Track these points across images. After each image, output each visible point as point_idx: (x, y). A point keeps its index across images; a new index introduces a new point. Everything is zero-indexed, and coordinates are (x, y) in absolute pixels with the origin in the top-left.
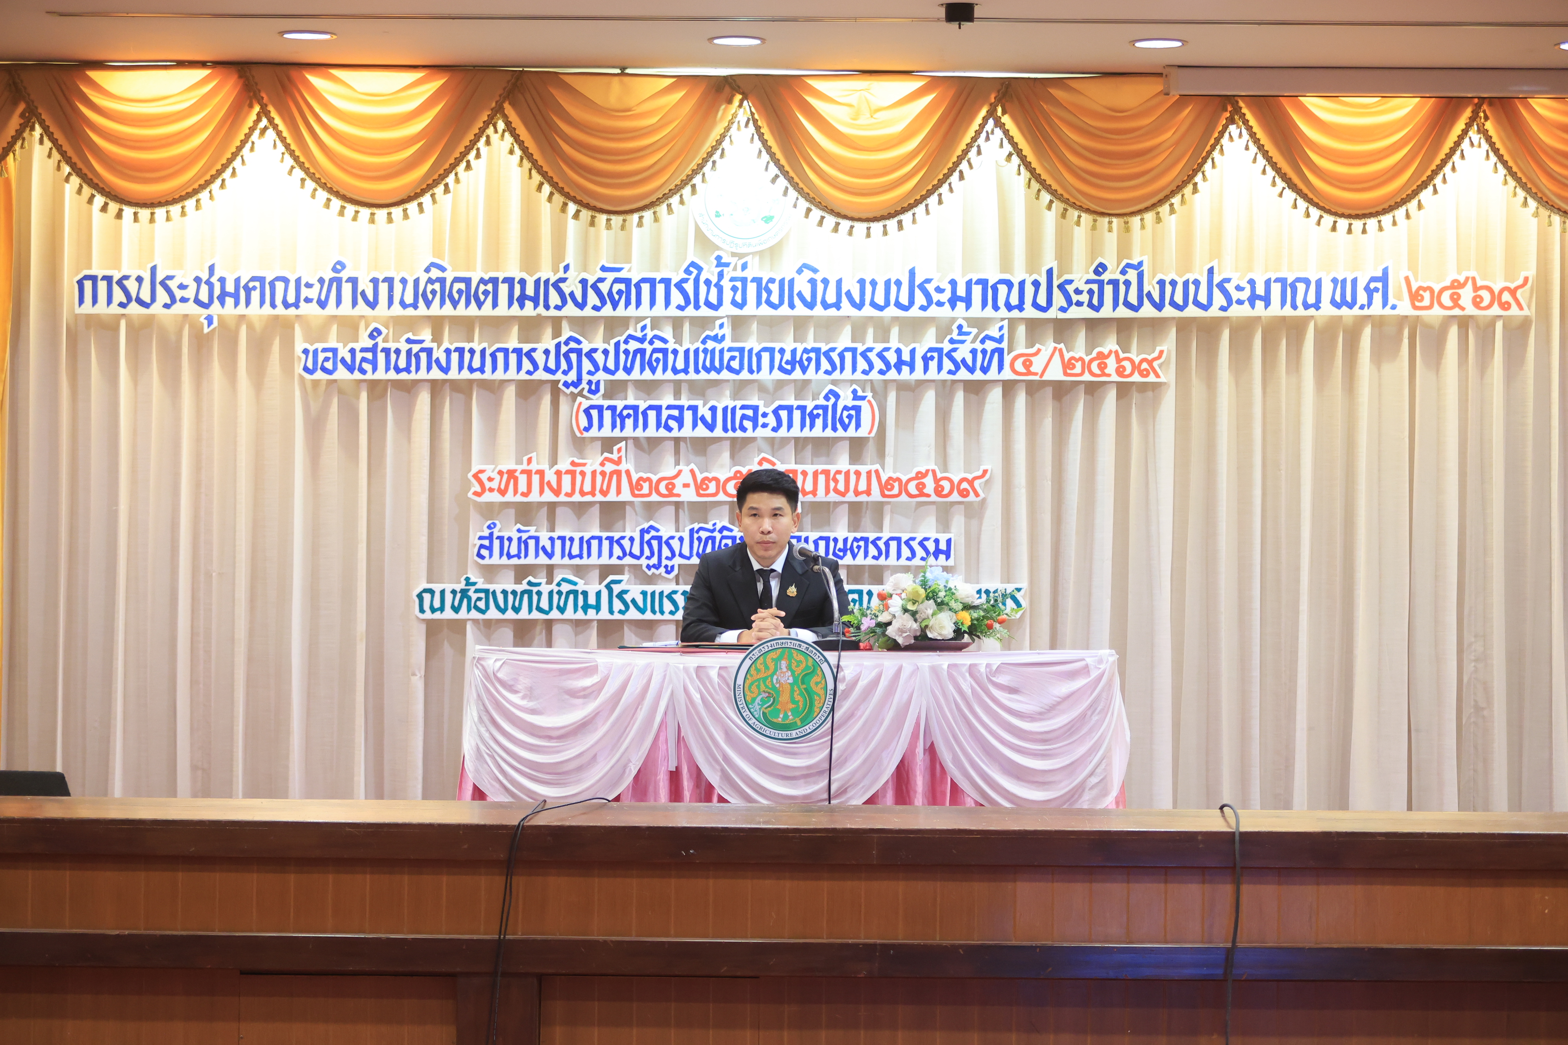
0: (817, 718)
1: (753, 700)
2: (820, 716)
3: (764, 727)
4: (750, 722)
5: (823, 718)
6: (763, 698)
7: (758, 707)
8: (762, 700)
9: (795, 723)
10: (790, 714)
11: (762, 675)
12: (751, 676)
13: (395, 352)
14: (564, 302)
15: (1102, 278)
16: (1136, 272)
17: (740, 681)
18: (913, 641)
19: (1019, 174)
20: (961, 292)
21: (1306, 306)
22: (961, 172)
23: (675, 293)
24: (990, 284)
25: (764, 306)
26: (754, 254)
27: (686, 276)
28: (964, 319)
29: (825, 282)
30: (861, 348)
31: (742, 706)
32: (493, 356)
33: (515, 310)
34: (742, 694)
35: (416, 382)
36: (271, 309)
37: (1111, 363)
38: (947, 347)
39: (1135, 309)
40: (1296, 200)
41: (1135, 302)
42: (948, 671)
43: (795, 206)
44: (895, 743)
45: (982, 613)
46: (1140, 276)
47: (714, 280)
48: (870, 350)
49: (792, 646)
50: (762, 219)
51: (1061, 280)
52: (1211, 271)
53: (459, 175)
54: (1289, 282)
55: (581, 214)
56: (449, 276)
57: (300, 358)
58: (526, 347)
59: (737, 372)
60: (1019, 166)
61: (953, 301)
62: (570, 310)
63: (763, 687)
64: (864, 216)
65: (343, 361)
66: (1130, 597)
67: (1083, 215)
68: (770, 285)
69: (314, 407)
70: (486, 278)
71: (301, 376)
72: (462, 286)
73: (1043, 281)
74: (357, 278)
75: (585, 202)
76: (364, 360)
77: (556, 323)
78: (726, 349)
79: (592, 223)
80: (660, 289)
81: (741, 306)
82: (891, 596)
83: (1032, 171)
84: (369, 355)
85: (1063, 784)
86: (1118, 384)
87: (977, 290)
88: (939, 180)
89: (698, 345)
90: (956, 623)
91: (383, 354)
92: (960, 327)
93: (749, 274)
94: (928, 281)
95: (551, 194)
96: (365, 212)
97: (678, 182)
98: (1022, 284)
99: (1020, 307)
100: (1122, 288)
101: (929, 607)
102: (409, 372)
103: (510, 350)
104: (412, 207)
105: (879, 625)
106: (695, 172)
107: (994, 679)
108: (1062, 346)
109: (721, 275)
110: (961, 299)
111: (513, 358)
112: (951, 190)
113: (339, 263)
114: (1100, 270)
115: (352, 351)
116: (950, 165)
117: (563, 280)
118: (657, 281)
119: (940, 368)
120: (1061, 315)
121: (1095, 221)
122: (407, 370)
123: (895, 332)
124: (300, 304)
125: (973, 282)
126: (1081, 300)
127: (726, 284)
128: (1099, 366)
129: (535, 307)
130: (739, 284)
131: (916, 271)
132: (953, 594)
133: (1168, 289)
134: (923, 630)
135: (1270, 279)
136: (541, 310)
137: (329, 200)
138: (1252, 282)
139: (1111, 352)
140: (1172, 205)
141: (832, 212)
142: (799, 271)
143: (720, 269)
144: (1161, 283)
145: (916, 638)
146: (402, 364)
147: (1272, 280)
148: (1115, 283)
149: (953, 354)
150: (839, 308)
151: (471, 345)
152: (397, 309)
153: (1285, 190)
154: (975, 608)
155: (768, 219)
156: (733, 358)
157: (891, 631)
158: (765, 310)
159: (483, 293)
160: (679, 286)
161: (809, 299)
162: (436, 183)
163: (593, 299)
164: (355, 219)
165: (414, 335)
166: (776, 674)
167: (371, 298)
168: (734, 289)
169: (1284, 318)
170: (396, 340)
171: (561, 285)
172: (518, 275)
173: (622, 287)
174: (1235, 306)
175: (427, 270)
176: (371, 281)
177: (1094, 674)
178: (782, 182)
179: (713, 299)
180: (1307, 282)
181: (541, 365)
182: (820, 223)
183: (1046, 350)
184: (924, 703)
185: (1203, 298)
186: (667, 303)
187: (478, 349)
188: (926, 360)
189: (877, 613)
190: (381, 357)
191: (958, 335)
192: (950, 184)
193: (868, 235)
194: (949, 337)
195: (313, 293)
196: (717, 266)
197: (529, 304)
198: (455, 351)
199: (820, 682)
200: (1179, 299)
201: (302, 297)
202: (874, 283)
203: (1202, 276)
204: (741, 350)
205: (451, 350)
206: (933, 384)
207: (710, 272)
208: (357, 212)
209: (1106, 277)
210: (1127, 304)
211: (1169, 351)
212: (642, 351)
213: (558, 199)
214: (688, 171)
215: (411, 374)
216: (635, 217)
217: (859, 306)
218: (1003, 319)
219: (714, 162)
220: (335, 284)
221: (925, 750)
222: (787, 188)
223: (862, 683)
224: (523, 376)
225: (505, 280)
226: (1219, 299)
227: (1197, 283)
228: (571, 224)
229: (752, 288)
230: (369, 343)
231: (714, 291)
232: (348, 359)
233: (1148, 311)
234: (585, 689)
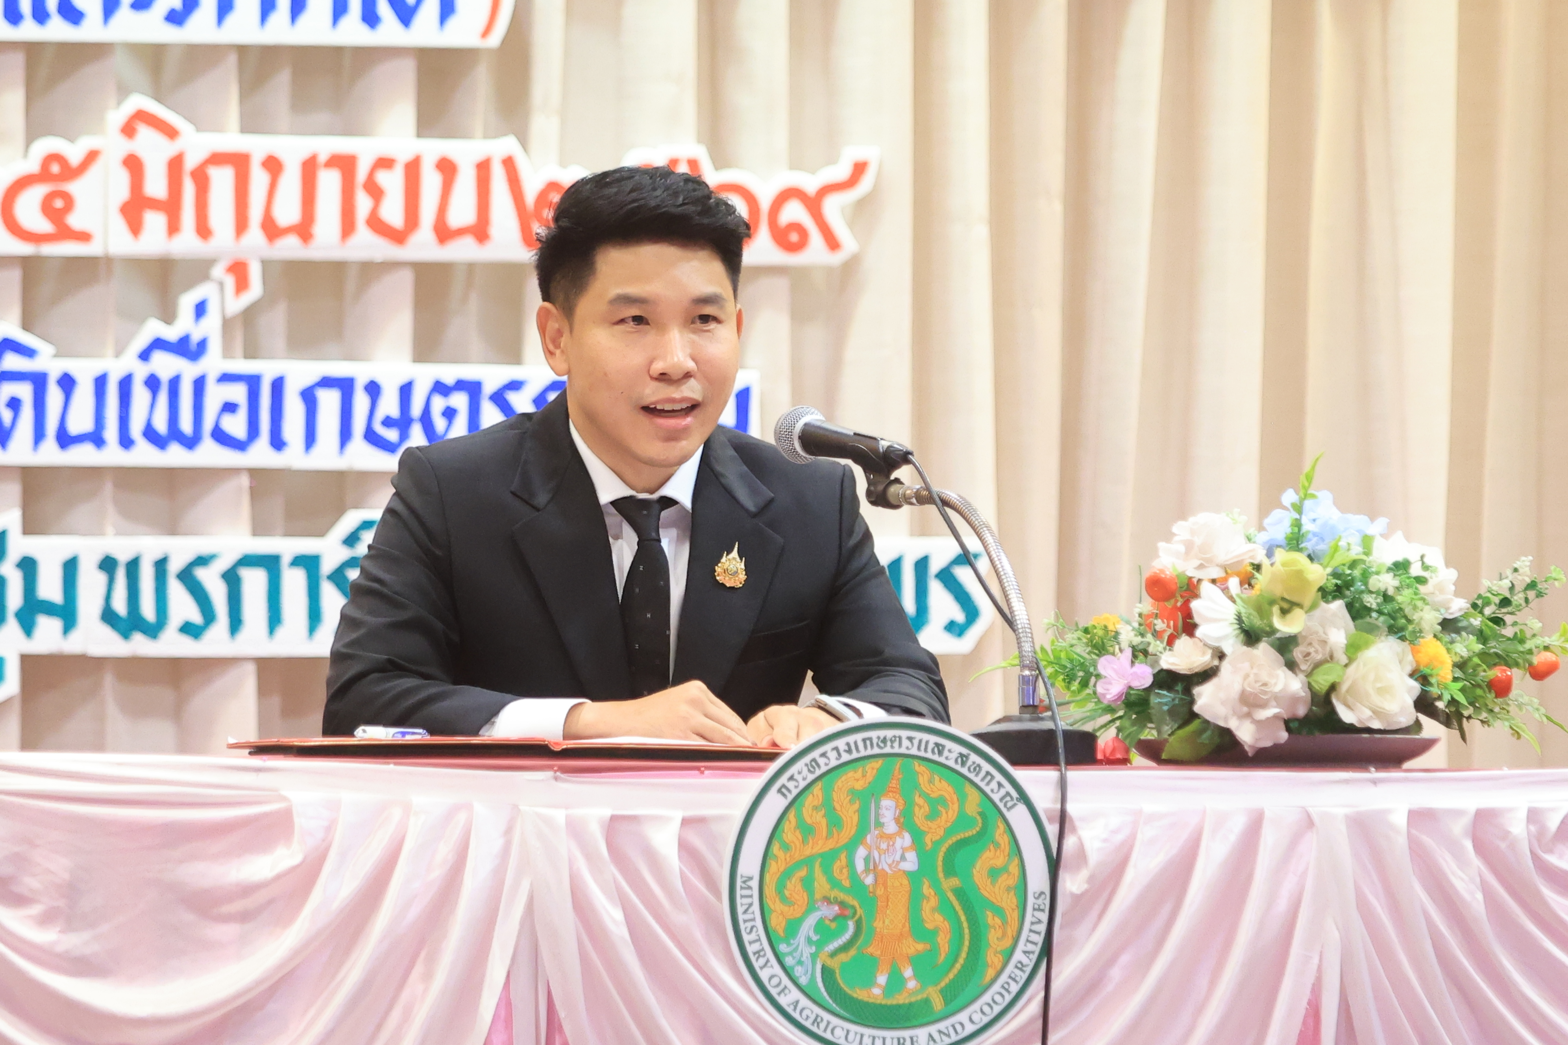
0: (996, 987)
1: (793, 927)
2: (1004, 978)
3: (826, 1016)
4: (783, 1001)
5: (1015, 988)
6: (822, 920)
7: (807, 952)
8: (819, 927)
9: (927, 1001)
10: (908, 972)
11: (819, 846)
12: (786, 847)
17: (750, 865)
18: (1284, 736)
31: (756, 947)
34: (756, 907)
42: (1408, 833)
45: (1474, 645)
49: (914, 751)
63: (821, 885)
82: (1191, 586)
90: (1418, 677)
101: (1334, 623)
105: (1164, 680)
107: (1552, 859)
134: (1323, 699)
145: (1288, 724)
157: (1209, 702)
166: (863, 842)
184: (1333, 936)
189: (1151, 642)
199: (1005, 869)
234: (247, 890)
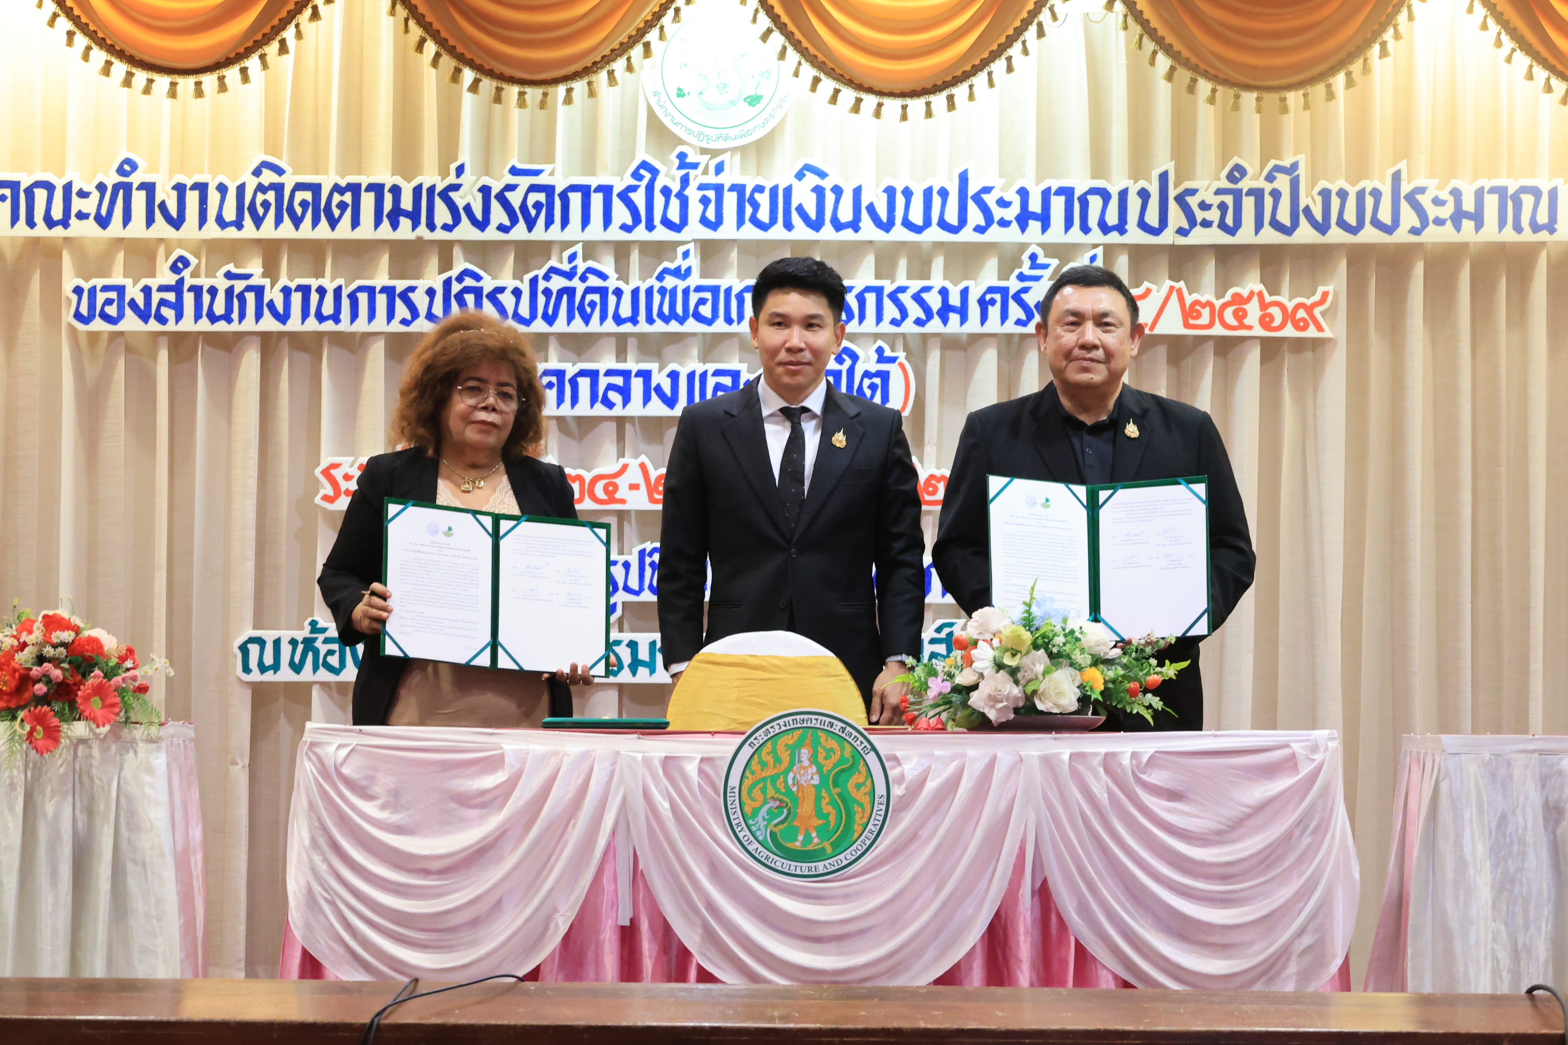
0: (859, 842)
1: (756, 812)
2: (863, 837)
3: (772, 856)
4: (750, 848)
5: (868, 843)
6: (771, 808)
7: (763, 824)
8: (769, 812)
9: (823, 849)
10: (814, 835)
11: (769, 772)
12: (753, 773)
13: (209, 291)
14: (457, 220)
15: (1239, 186)
16: (1288, 178)
17: (734, 781)
18: (1012, 716)
19: (1126, 28)
20: (1035, 206)
21: (1536, 227)
22: (1040, 25)
23: (618, 207)
24: (1077, 194)
25: (748, 226)
26: (733, 150)
27: (634, 182)
28: (1039, 245)
29: (838, 191)
30: (889, 287)
31: (737, 821)
32: (353, 297)
33: (385, 231)
34: (737, 802)
35: (240, 336)
36: (28, 228)
37: (1253, 310)
38: (1014, 285)
39: (1288, 231)
40: (1531, 67)
41: (1287, 222)
42: (1070, 764)
43: (796, 74)
44: (984, 883)
45: (1121, 671)
46: (1295, 185)
47: (675, 187)
48: (902, 289)
50: (745, 100)
51: (1180, 190)
52: (1397, 177)
53: (301, 27)
54: (1510, 192)
55: (481, 84)
56: (289, 181)
57: (69, 301)
58: (401, 285)
59: (709, 322)
60: (1125, 16)
61: (1023, 219)
62: (466, 231)
63: (771, 791)
64: (897, 89)
65: (133, 304)
66: (1281, 649)
67: (1219, 87)
68: (757, 196)
69: (92, 372)
70: (343, 183)
71: (70, 326)
72: (308, 196)
73: (1154, 189)
74: (154, 184)
75: (487, 66)
76: (163, 302)
77: (445, 250)
78: (692, 289)
79: (498, 99)
80: (597, 200)
81: (715, 226)
82: (975, 643)
83: (1144, 24)
84: (171, 297)
85: (1255, 948)
86: (1264, 341)
87: (1058, 204)
88: (1008, 37)
89: (652, 282)
90: (1081, 687)
91: (192, 295)
92: (1033, 257)
93: (726, 179)
94: (987, 190)
95: (438, 55)
96: (162, 82)
97: (623, 38)
98: (1123, 195)
99: (1121, 228)
100: (1268, 201)
101: (1039, 661)
102: (229, 320)
103: (378, 290)
104: (232, 74)
105: (957, 689)
106: (649, 25)
107: (1144, 777)
108: (1181, 284)
109: (685, 181)
110: (1035, 216)
111: (381, 300)
112: (1025, 52)
113: (127, 161)
114: (1237, 174)
115: (147, 290)
116: (1024, 15)
117: (456, 187)
118: (592, 189)
119: (1004, 316)
120: (1181, 241)
121: (1237, 97)
122: (227, 317)
123: (938, 264)
124: (70, 222)
125: (1053, 191)
126: (1209, 218)
127: (693, 194)
128: (1235, 314)
129: (415, 226)
130: (711, 194)
131: (970, 176)
132: (1078, 640)
133: (1335, 202)
134: (1030, 698)
135: (1482, 189)
136: (422, 230)
137: (109, 64)
138: (1456, 194)
139: (1252, 294)
140: (1349, 74)
141: (851, 83)
142: (800, 176)
143: (684, 172)
144: (1325, 194)
145: (1016, 710)
146: (219, 308)
147: (1486, 190)
148: (1257, 194)
149: (1023, 296)
150: (857, 229)
151: (321, 282)
152: (212, 230)
153: (1515, 54)
154: (1109, 662)
155: (753, 100)
156: (702, 301)
157: (976, 700)
158: (749, 232)
159: (338, 206)
160: (624, 196)
161: (813, 215)
162: (267, 39)
163: (498, 215)
164: (147, 91)
165: (236, 266)
166: (792, 770)
167: (173, 212)
168: (705, 201)
169: (1501, 247)
170: (211, 274)
171: (452, 194)
172: (389, 180)
173: (541, 197)
174: (1432, 228)
175: (257, 173)
176: (174, 188)
177: (1305, 770)
178: (777, 39)
179: (674, 215)
180: (1536, 193)
181: (423, 310)
182: (834, 100)
183: (1158, 291)
184: (1032, 815)
185: (1385, 216)
186: (607, 220)
187: (330, 287)
188: (984, 304)
189: (953, 670)
190: (189, 299)
191: (1031, 268)
192: (1024, 43)
193: (904, 117)
194: (1017, 272)
195: (89, 206)
196: (679, 168)
197: (405, 223)
198: (296, 290)
199: (863, 784)
200: (1350, 217)
201: (74, 211)
202: (908, 193)
203: (1384, 184)
204: (715, 290)
205: (291, 289)
206: (994, 341)
207: (670, 177)
208: (150, 81)
209: (1245, 184)
210: (1276, 225)
211: (1336, 293)
212: (570, 292)
213: (448, 62)
214: (639, 22)
215: (233, 324)
216: (561, 89)
217: (887, 227)
218: (1095, 246)
219: (677, 10)
220: (121, 192)
221: (1033, 892)
222: (784, 49)
223: (932, 785)
224: (396, 327)
225: (371, 187)
226: (1408, 217)
227: (1376, 194)
228: (467, 98)
229: (730, 200)
230: (171, 279)
231: (675, 203)
232: (140, 301)
233: (1305, 234)
234: (483, 793)
